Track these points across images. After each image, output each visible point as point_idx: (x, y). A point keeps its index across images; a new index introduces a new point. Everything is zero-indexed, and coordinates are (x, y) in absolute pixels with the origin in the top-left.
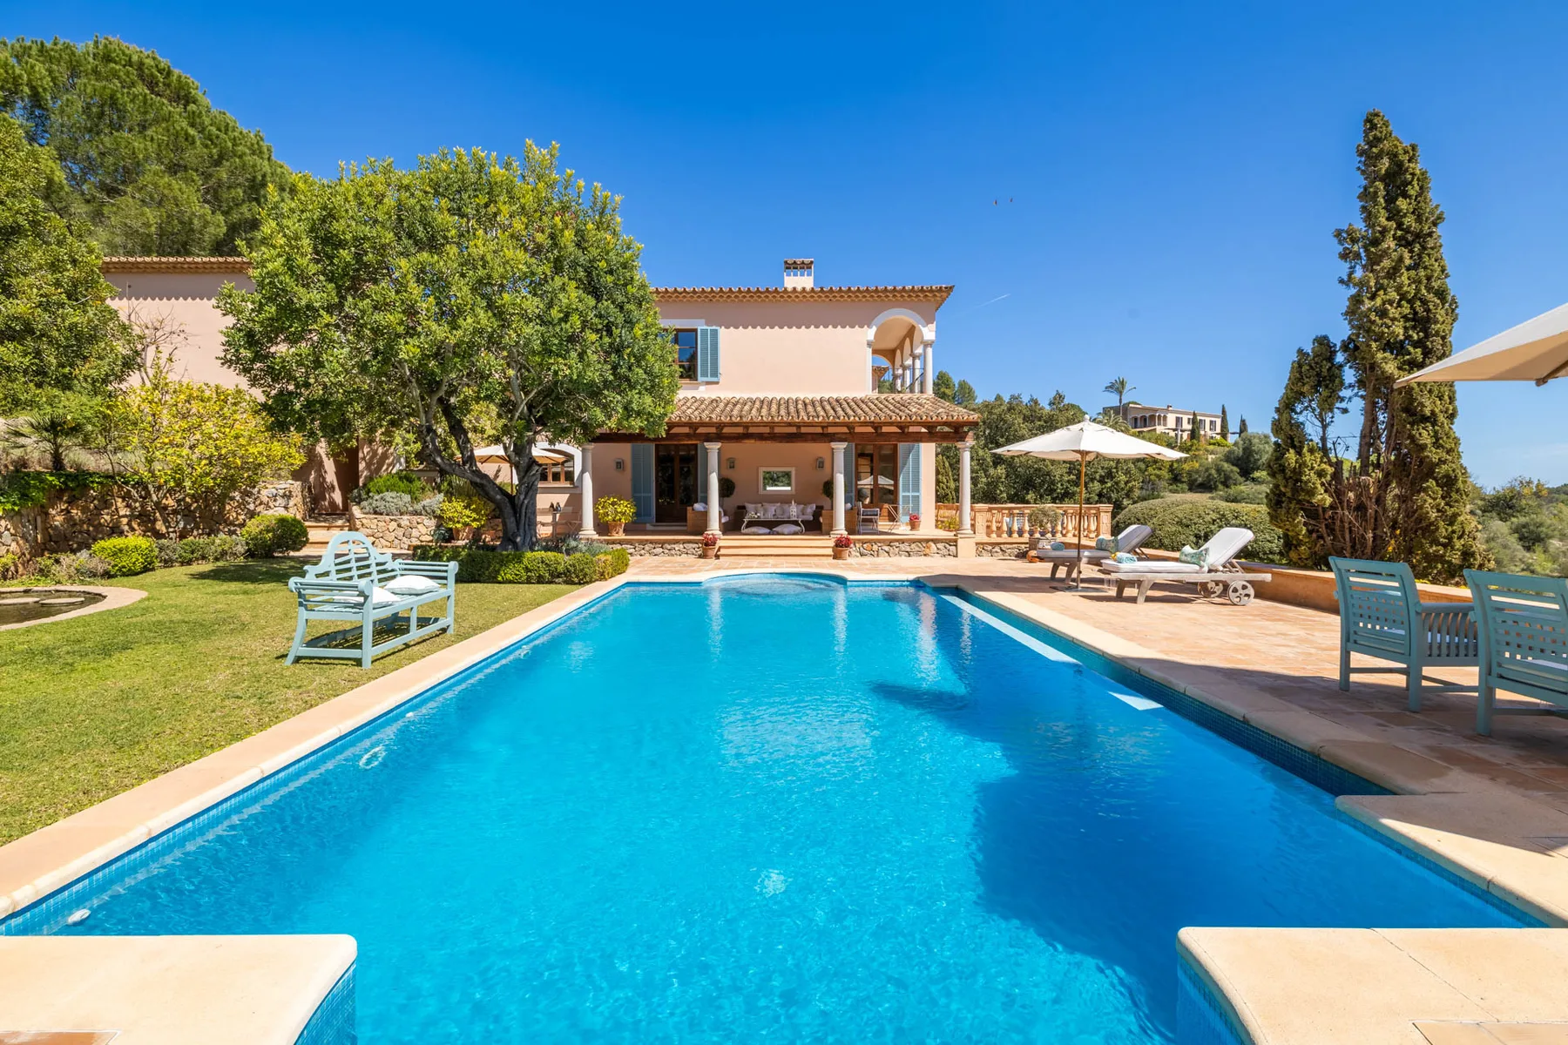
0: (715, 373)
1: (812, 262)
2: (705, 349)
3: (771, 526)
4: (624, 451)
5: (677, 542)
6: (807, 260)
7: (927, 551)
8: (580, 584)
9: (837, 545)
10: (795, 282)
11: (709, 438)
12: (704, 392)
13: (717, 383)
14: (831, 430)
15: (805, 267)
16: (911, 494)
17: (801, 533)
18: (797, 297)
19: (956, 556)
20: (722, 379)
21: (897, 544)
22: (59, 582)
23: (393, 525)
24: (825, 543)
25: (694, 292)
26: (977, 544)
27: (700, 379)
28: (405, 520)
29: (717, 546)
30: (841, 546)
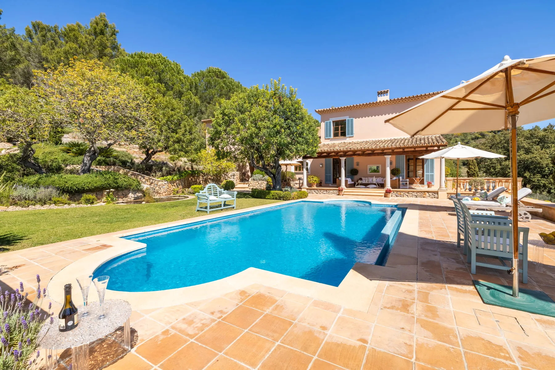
0: (352, 133)
1: (388, 91)
2: (348, 126)
3: (366, 185)
4: (323, 160)
5: (331, 190)
6: (386, 90)
7: (425, 196)
8: (286, 200)
9: (386, 192)
10: (381, 99)
11: (341, 156)
12: (348, 140)
13: (353, 137)
14: (385, 151)
15: (386, 93)
16: (430, 174)
17: (377, 188)
18: (381, 104)
19: (438, 198)
20: (354, 135)
21: (411, 193)
22: (185, 194)
23: (257, 183)
24: (382, 191)
25: (344, 107)
26: (447, 194)
27: (347, 136)
28: (260, 182)
29: (343, 191)
30: (388, 192)
